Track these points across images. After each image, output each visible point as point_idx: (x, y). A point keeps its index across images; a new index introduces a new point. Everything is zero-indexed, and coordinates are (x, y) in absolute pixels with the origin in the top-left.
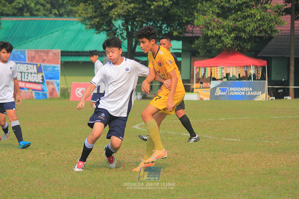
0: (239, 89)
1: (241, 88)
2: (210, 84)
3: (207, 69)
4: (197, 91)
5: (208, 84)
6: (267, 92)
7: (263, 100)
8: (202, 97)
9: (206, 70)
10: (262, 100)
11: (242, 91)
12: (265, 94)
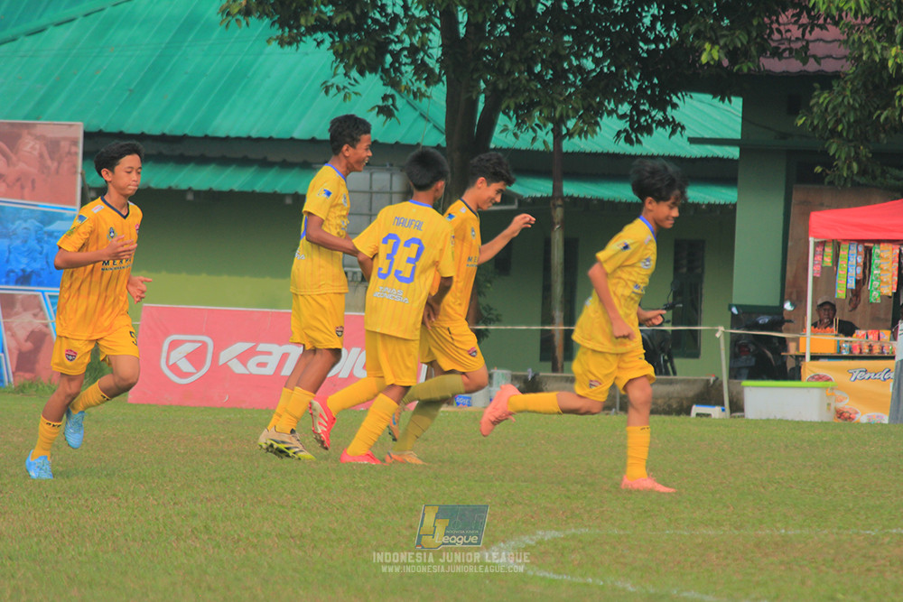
3: (880, 257)
4: (822, 372)
5: (879, 337)
8: (846, 404)
9: (876, 261)
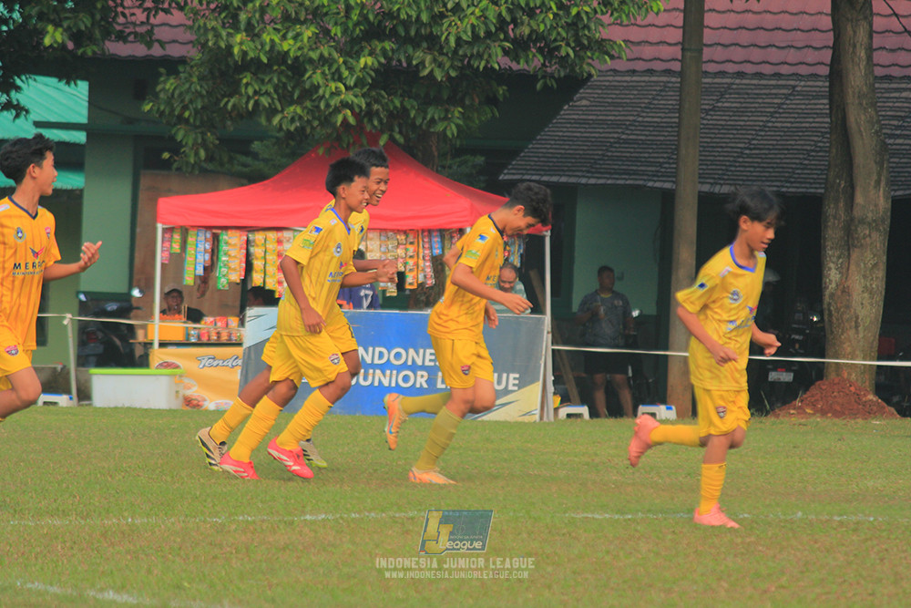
0: (398, 356)
1: (411, 351)
2: (242, 323)
3: (227, 243)
4: (170, 360)
5: (227, 324)
6: (551, 378)
7: (526, 419)
8: (194, 391)
9: (223, 247)
10: (520, 419)
11: (414, 368)
12: (538, 387)
